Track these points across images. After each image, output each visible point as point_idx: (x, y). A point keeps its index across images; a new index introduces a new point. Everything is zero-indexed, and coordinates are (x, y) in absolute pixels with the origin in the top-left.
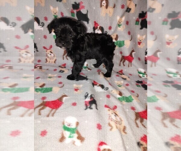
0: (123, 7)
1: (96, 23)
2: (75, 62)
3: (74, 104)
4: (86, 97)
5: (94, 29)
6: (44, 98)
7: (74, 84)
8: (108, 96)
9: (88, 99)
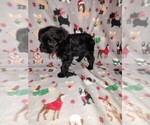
0: (97, 10)
1: (76, 26)
2: (64, 61)
3: (73, 102)
4: (81, 92)
5: (75, 30)
6: (44, 101)
7: (66, 81)
8: (98, 88)
9: (84, 95)
